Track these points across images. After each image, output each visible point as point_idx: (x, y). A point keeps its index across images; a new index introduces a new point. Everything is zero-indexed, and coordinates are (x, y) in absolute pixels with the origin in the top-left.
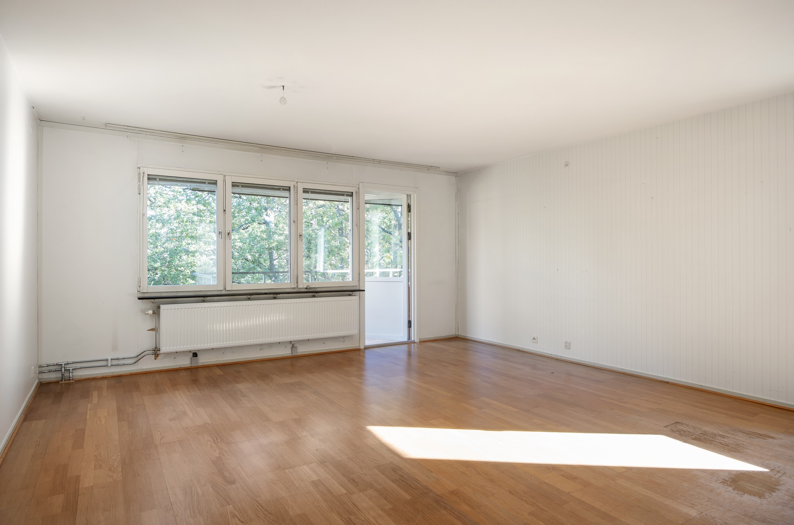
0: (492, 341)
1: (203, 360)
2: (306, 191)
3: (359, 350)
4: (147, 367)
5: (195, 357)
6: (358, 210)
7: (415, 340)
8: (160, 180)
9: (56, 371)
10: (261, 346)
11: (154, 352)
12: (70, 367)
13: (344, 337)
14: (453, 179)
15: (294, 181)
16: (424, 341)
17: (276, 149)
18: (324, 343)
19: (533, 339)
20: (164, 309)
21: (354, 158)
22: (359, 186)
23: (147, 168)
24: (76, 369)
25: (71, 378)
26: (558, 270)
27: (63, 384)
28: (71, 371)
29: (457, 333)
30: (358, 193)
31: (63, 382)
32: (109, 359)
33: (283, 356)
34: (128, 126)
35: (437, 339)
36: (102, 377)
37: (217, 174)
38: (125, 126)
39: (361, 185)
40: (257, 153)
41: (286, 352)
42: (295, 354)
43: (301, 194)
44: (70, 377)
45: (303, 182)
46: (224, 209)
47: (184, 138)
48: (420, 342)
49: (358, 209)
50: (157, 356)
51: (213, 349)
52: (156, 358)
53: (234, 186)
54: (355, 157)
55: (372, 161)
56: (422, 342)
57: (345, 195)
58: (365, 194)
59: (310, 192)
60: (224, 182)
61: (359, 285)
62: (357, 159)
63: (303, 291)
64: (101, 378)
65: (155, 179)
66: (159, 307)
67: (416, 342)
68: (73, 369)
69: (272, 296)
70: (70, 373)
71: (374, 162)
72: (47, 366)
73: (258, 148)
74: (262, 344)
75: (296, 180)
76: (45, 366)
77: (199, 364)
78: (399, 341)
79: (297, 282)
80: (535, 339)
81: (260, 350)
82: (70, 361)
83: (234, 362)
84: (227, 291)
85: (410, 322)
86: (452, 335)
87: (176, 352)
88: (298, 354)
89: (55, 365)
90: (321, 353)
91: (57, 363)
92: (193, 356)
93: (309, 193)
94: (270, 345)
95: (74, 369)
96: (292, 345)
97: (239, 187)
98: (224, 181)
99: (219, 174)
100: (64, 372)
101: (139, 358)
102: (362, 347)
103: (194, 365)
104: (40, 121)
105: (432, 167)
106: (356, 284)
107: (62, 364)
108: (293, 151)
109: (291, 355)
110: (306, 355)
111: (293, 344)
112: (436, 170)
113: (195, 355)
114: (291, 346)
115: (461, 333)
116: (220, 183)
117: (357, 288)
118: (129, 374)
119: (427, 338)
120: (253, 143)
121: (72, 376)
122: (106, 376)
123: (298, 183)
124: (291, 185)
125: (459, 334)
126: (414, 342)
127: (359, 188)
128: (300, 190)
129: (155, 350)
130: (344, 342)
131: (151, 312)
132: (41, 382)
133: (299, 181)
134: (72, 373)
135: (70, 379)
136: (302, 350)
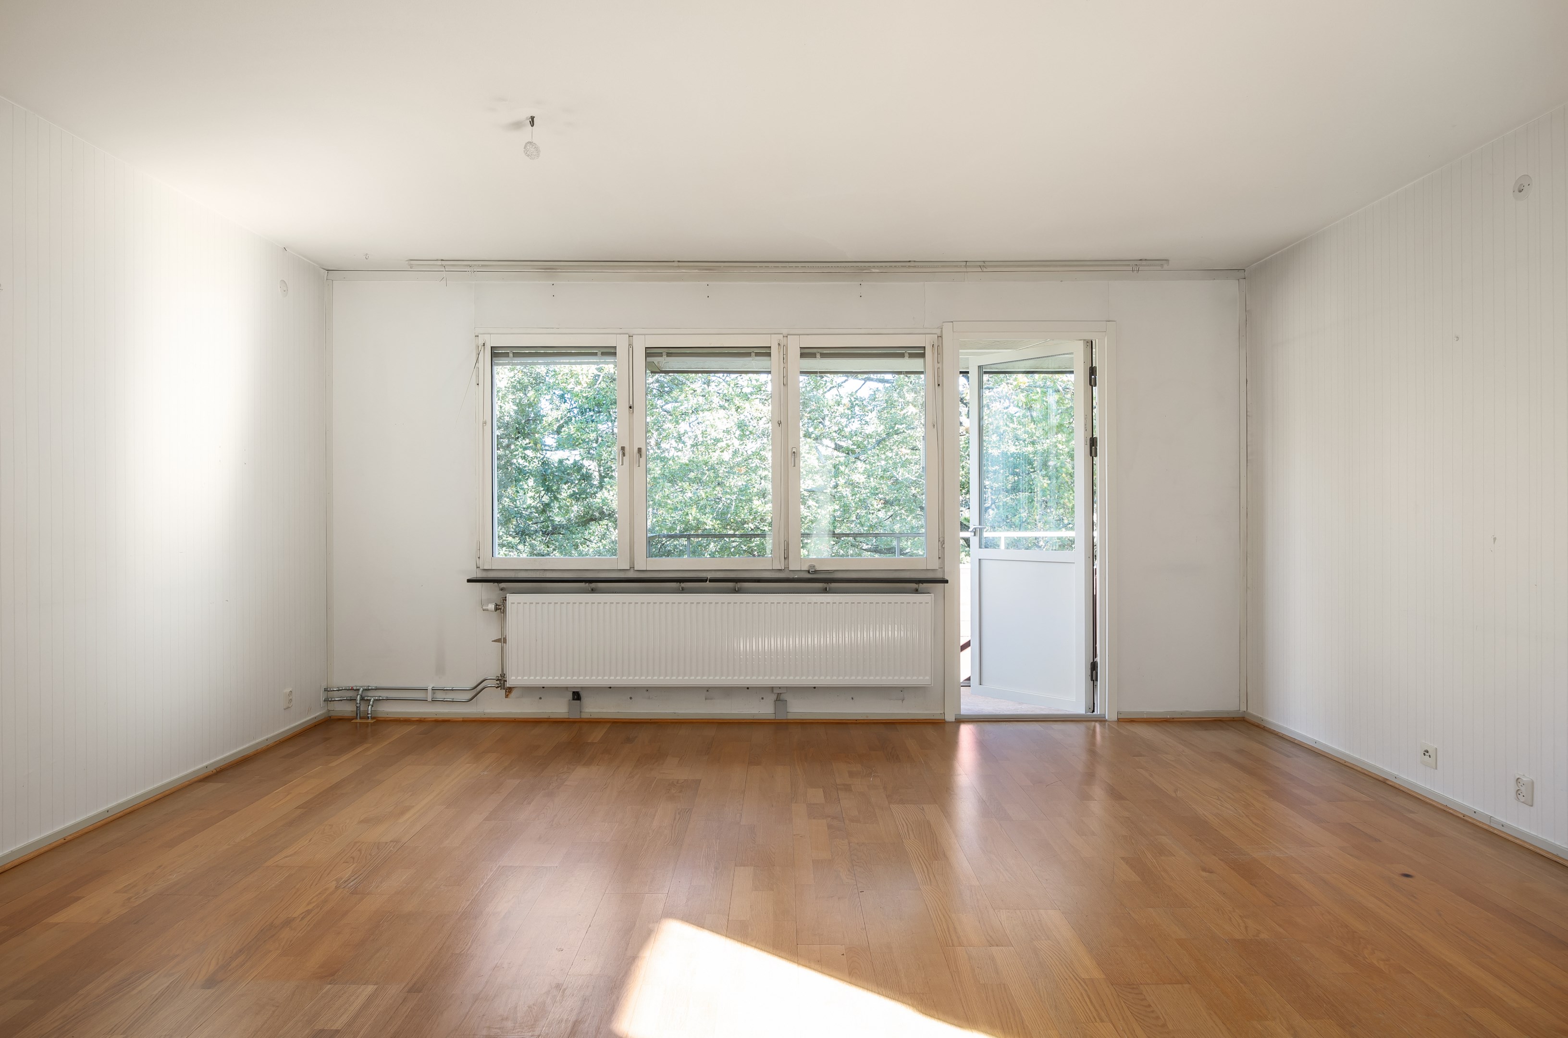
0: (1320, 743)
1: (592, 708)
2: (806, 353)
3: (938, 724)
4: (493, 711)
5: (576, 700)
6: (939, 390)
7: (1105, 715)
8: (516, 355)
9: (351, 700)
10: (709, 692)
11: (498, 682)
12: (372, 695)
13: (902, 689)
14: (1231, 287)
15: (781, 333)
16: (1132, 721)
17: (724, 266)
18: (852, 698)
19: (1424, 754)
20: (512, 603)
21: (912, 264)
22: (942, 331)
23: (490, 334)
24: (380, 700)
25: (370, 715)
26: (1495, 539)
27: (358, 725)
28: (371, 703)
29: (1243, 709)
30: (939, 348)
31: (358, 720)
32: (430, 688)
33: (754, 718)
34: (442, 260)
35: (1173, 719)
36: (418, 719)
37: (617, 334)
38: (437, 260)
39: (947, 328)
40: (699, 281)
41: (764, 709)
42: (781, 716)
43: (796, 363)
44: (368, 714)
45: (799, 335)
46: (631, 403)
47: (553, 269)
48: (1119, 720)
49: (939, 385)
50: (510, 692)
51: (610, 688)
52: (507, 695)
53: (650, 355)
54: (915, 261)
55: (961, 266)
56: (1126, 721)
57: (907, 355)
58: (960, 351)
59: (818, 355)
60: (631, 349)
61: (942, 568)
62: (922, 267)
63: (796, 577)
64: (417, 721)
65: (506, 355)
66: (505, 599)
67: (1106, 721)
68: (375, 700)
69: (731, 585)
70: (369, 706)
71: (969, 270)
72: (338, 690)
73: (697, 271)
74: (709, 688)
75: (785, 332)
76: (335, 689)
77: (585, 716)
78: (1067, 713)
79: (786, 558)
80: (1430, 756)
81: (706, 699)
82: (373, 685)
83: (651, 720)
84: (637, 572)
85: (1094, 666)
86: (1228, 712)
87: (543, 687)
88: (790, 717)
89: (350, 690)
90: (844, 721)
91: (352, 687)
92: (574, 699)
93: (816, 358)
94: (728, 691)
95: (377, 700)
96: (776, 695)
97: (662, 356)
98: (631, 345)
99: (620, 334)
100: (360, 703)
101: (477, 690)
102: (950, 717)
103: (575, 716)
104: (327, 271)
105: (1144, 263)
106: (934, 564)
107: (358, 690)
108: (762, 267)
109: (772, 717)
110: (808, 721)
111: (779, 694)
112: (1159, 268)
113: (577, 696)
114: (774, 697)
115: (1254, 711)
116: (622, 351)
117: (939, 575)
118: (462, 719)
119: (1142, 713)
120: (674, 261)
121: (371, 711)
122: (425, 718)
123: (788, 336)
124: (772, 342)
125: (1249, 711)
126: (1102, 720)
127: (940, 337)
128: (794, 352)
129: (500, 680)
130: (903, 700)
131: (491, 607)
132: (330, 717)
133: (791, 333)
134: (373, 706)
135: (368, 717)
136: (799, 709)
